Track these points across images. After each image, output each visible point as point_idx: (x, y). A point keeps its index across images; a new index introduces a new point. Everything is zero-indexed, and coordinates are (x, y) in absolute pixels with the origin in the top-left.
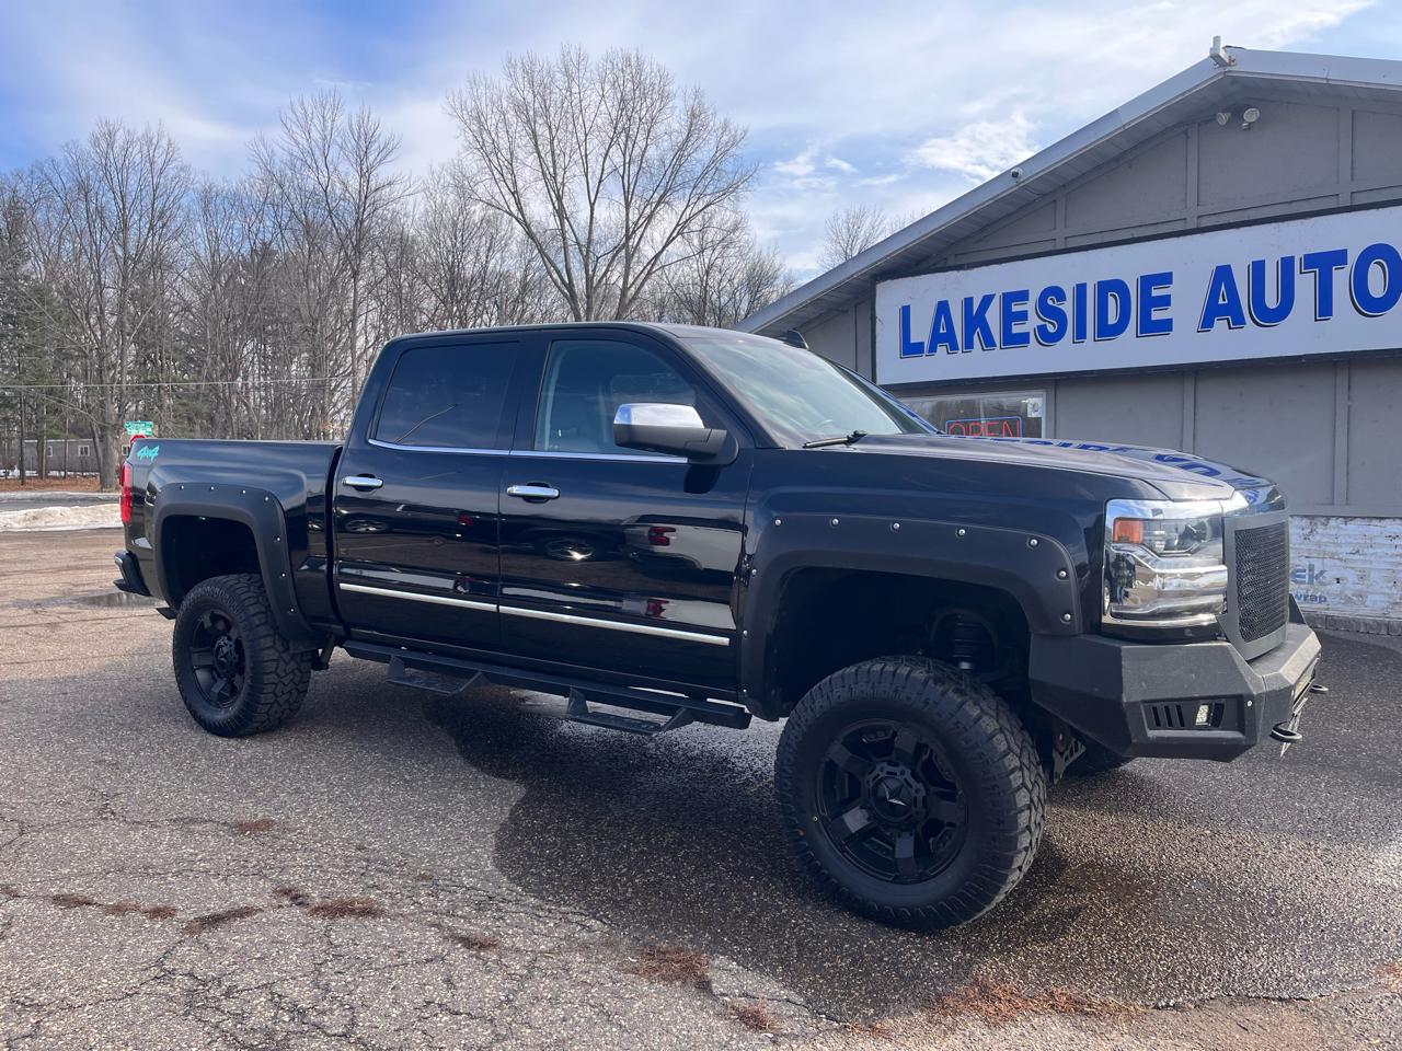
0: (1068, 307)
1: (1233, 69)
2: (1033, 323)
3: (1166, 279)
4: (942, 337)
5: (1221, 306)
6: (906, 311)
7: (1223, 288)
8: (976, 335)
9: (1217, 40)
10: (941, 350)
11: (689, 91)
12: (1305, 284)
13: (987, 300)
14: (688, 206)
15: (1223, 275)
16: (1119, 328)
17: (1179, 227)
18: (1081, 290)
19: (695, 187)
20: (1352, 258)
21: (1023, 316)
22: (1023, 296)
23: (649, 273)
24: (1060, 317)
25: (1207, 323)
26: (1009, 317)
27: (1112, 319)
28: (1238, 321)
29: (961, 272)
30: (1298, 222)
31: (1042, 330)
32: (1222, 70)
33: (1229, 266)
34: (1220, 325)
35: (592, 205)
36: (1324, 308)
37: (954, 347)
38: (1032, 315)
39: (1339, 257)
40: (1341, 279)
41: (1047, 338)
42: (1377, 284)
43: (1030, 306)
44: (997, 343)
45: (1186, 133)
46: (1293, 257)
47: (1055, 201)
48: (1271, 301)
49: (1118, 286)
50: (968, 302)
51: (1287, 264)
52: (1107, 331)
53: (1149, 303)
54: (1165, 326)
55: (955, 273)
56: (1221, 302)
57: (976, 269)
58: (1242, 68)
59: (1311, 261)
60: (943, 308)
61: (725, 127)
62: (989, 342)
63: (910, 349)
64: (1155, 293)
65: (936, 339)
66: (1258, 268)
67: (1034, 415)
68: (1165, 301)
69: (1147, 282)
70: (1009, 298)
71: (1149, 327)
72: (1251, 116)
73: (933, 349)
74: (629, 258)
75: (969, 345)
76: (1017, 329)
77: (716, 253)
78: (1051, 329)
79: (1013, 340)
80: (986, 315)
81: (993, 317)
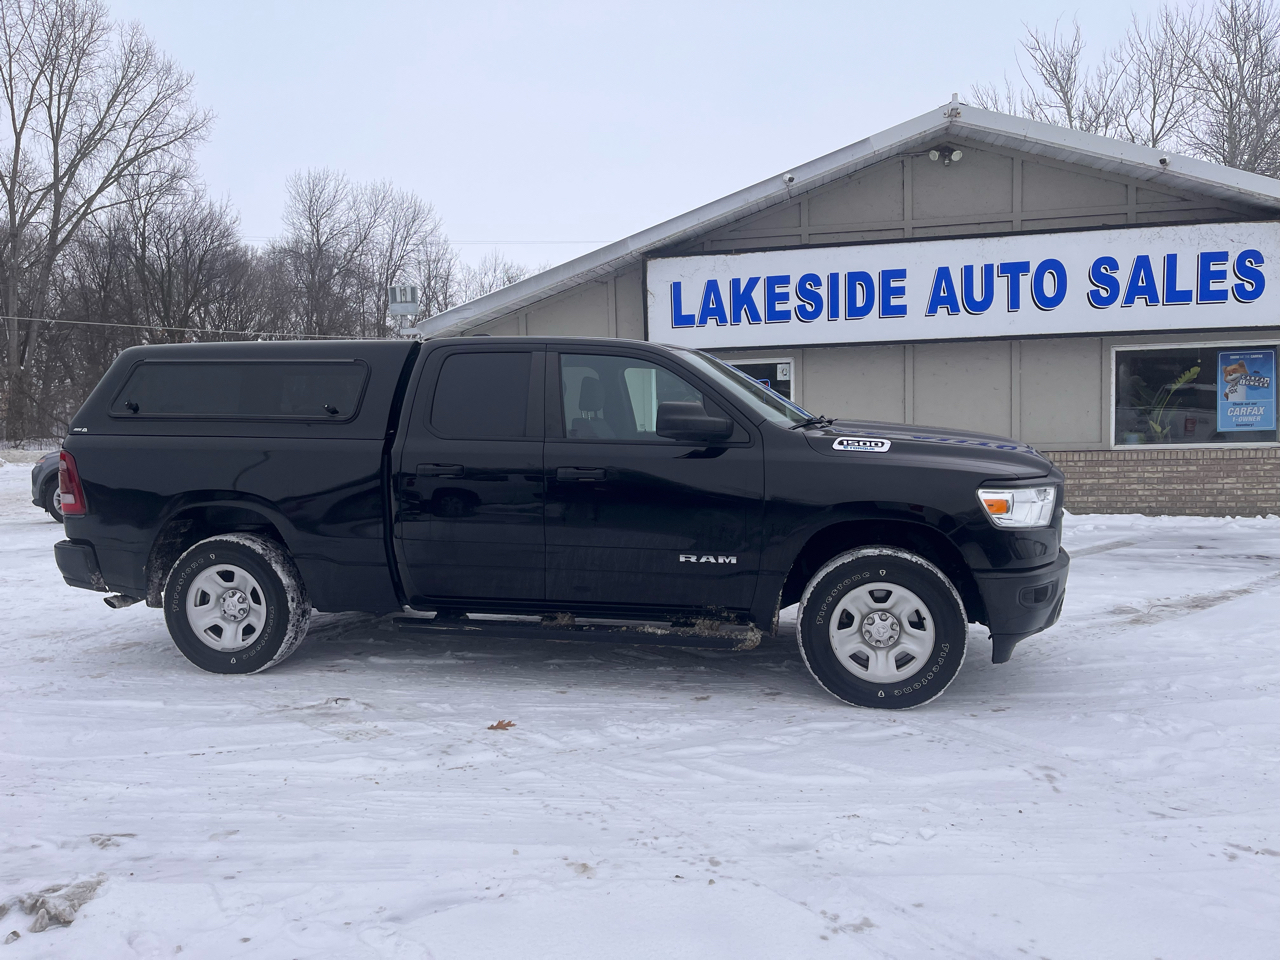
0: (823, 291)
1: (958, 119)
2: (793, 303)
3: (901, 274)
4: (711, 310)
5: (942, 298)
6: (676, 288)
7: (944, 284)
8: (743, 312)
9: (955, 96)
10: (711, 322)
11: (126, 27)
12: (1001, 285)
13: (753, 282)
14: (127, 146)
15: (943, 274)
16: (866, 310)
17: (898, 235)
18: (834, 278)
19: (135, 128)
20: (1033, 268)
21: (785, 297)
22: (785, 280)
23: (85, 214)
24: (816, 299)
25: (932, 310)
26: (772, 298)
27: (860, 303)
28: (954, 309)
29: (729, 256)
30: (996, 239)
31: (801, 309)
32: (950, 119)
33: (948, 268)
34: (942, 311)
35: (18, 136)
36: (1014, 303)
37: (722, 320)
38: (793, 297)
39: (1024, 267)
40: (1026, 282)
41: (806, 316)
42: (1049, 288)
43: (791, 289)
44: (763, 317)
45: (902, 162)
46: (992, 265)
47: (800, 204)
48: (978, 296)
49: (864, 277)
50: (736, 283)
51: (988, 269)
52: (855, 312)
53: (889, 292)
54: (901, 311)
55: (723, 257)
56: (942, 294)
57: (742, 255)
58: (964, 119)
59: (1006, 268)
60: (712, 287)
61: (168, 70)
62: (754, 317)
63: (681, 320)
64: (893, 284)
65: (706, 313)
66: (968, 271)
67: (783, 379)
68: (901, 291)
69: (888, 275)
70: (772, 281)
71: (889, 311)
72: (956, 156)
73: (703, 321)
74: (60, 196)
75: (737, 319)
76: (779, 307)
77: (155, 198)
78: (809, 308)
79: (775, 316)
80: (752, 294)
81: (759, 296)
